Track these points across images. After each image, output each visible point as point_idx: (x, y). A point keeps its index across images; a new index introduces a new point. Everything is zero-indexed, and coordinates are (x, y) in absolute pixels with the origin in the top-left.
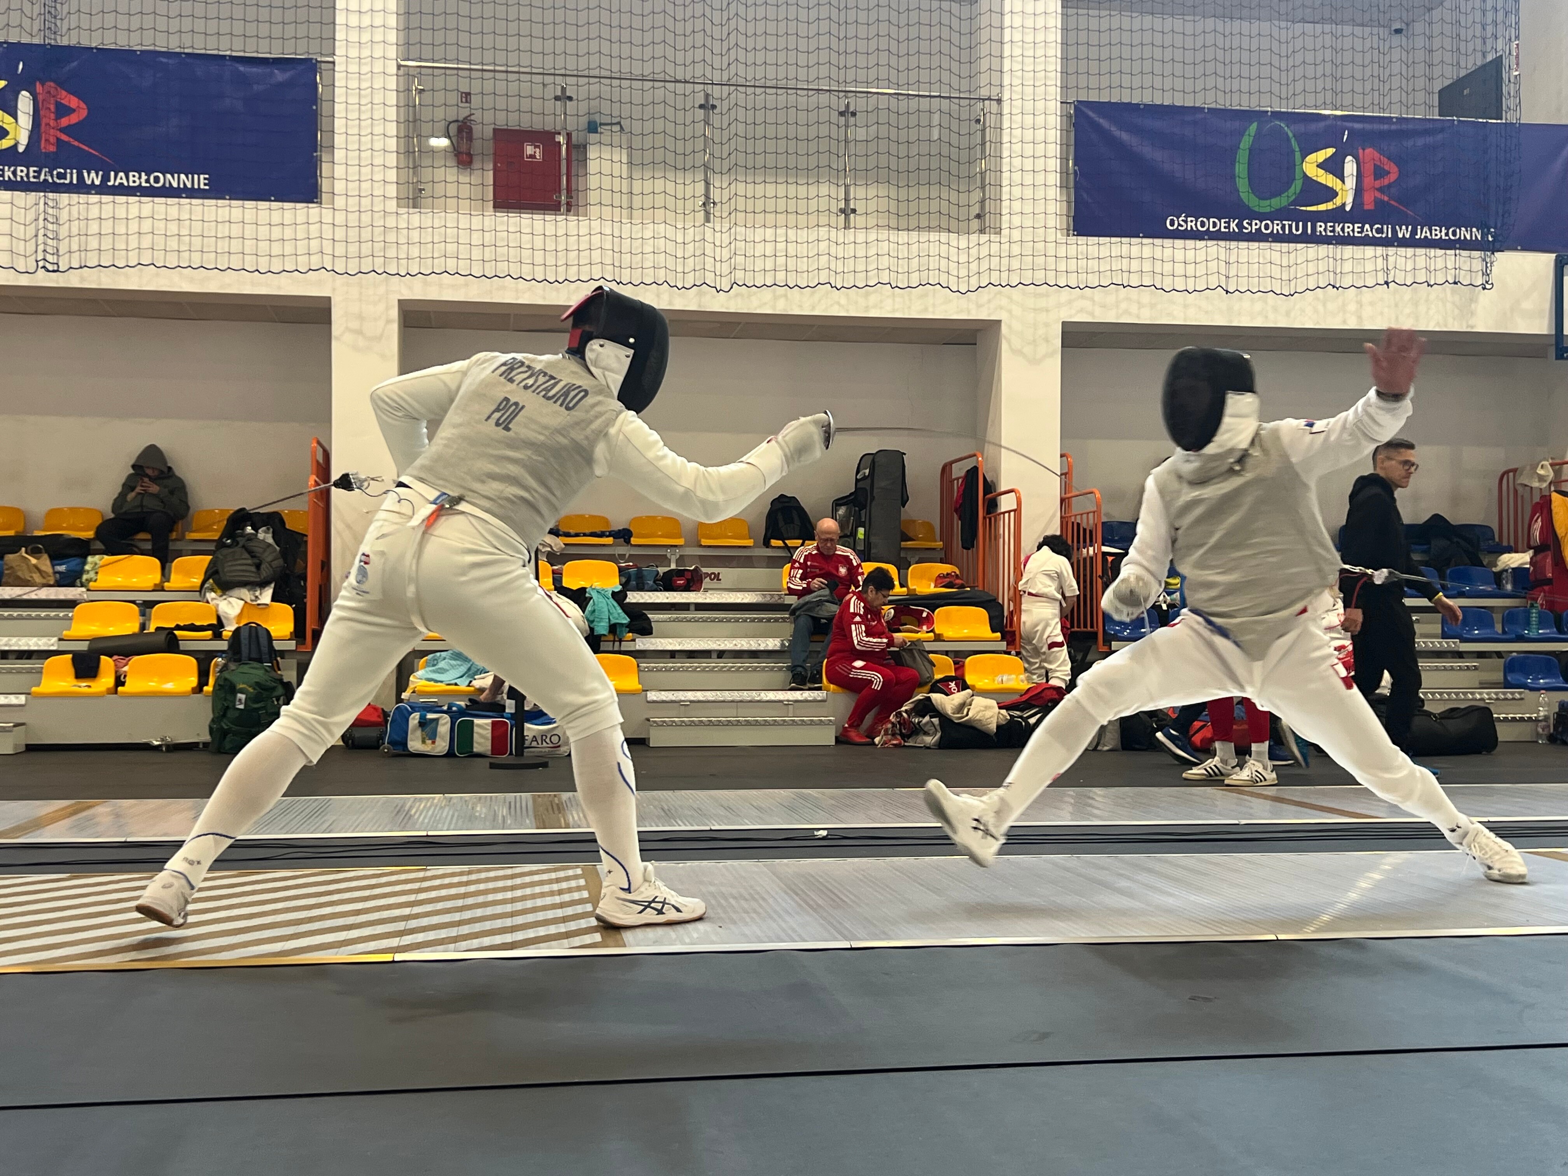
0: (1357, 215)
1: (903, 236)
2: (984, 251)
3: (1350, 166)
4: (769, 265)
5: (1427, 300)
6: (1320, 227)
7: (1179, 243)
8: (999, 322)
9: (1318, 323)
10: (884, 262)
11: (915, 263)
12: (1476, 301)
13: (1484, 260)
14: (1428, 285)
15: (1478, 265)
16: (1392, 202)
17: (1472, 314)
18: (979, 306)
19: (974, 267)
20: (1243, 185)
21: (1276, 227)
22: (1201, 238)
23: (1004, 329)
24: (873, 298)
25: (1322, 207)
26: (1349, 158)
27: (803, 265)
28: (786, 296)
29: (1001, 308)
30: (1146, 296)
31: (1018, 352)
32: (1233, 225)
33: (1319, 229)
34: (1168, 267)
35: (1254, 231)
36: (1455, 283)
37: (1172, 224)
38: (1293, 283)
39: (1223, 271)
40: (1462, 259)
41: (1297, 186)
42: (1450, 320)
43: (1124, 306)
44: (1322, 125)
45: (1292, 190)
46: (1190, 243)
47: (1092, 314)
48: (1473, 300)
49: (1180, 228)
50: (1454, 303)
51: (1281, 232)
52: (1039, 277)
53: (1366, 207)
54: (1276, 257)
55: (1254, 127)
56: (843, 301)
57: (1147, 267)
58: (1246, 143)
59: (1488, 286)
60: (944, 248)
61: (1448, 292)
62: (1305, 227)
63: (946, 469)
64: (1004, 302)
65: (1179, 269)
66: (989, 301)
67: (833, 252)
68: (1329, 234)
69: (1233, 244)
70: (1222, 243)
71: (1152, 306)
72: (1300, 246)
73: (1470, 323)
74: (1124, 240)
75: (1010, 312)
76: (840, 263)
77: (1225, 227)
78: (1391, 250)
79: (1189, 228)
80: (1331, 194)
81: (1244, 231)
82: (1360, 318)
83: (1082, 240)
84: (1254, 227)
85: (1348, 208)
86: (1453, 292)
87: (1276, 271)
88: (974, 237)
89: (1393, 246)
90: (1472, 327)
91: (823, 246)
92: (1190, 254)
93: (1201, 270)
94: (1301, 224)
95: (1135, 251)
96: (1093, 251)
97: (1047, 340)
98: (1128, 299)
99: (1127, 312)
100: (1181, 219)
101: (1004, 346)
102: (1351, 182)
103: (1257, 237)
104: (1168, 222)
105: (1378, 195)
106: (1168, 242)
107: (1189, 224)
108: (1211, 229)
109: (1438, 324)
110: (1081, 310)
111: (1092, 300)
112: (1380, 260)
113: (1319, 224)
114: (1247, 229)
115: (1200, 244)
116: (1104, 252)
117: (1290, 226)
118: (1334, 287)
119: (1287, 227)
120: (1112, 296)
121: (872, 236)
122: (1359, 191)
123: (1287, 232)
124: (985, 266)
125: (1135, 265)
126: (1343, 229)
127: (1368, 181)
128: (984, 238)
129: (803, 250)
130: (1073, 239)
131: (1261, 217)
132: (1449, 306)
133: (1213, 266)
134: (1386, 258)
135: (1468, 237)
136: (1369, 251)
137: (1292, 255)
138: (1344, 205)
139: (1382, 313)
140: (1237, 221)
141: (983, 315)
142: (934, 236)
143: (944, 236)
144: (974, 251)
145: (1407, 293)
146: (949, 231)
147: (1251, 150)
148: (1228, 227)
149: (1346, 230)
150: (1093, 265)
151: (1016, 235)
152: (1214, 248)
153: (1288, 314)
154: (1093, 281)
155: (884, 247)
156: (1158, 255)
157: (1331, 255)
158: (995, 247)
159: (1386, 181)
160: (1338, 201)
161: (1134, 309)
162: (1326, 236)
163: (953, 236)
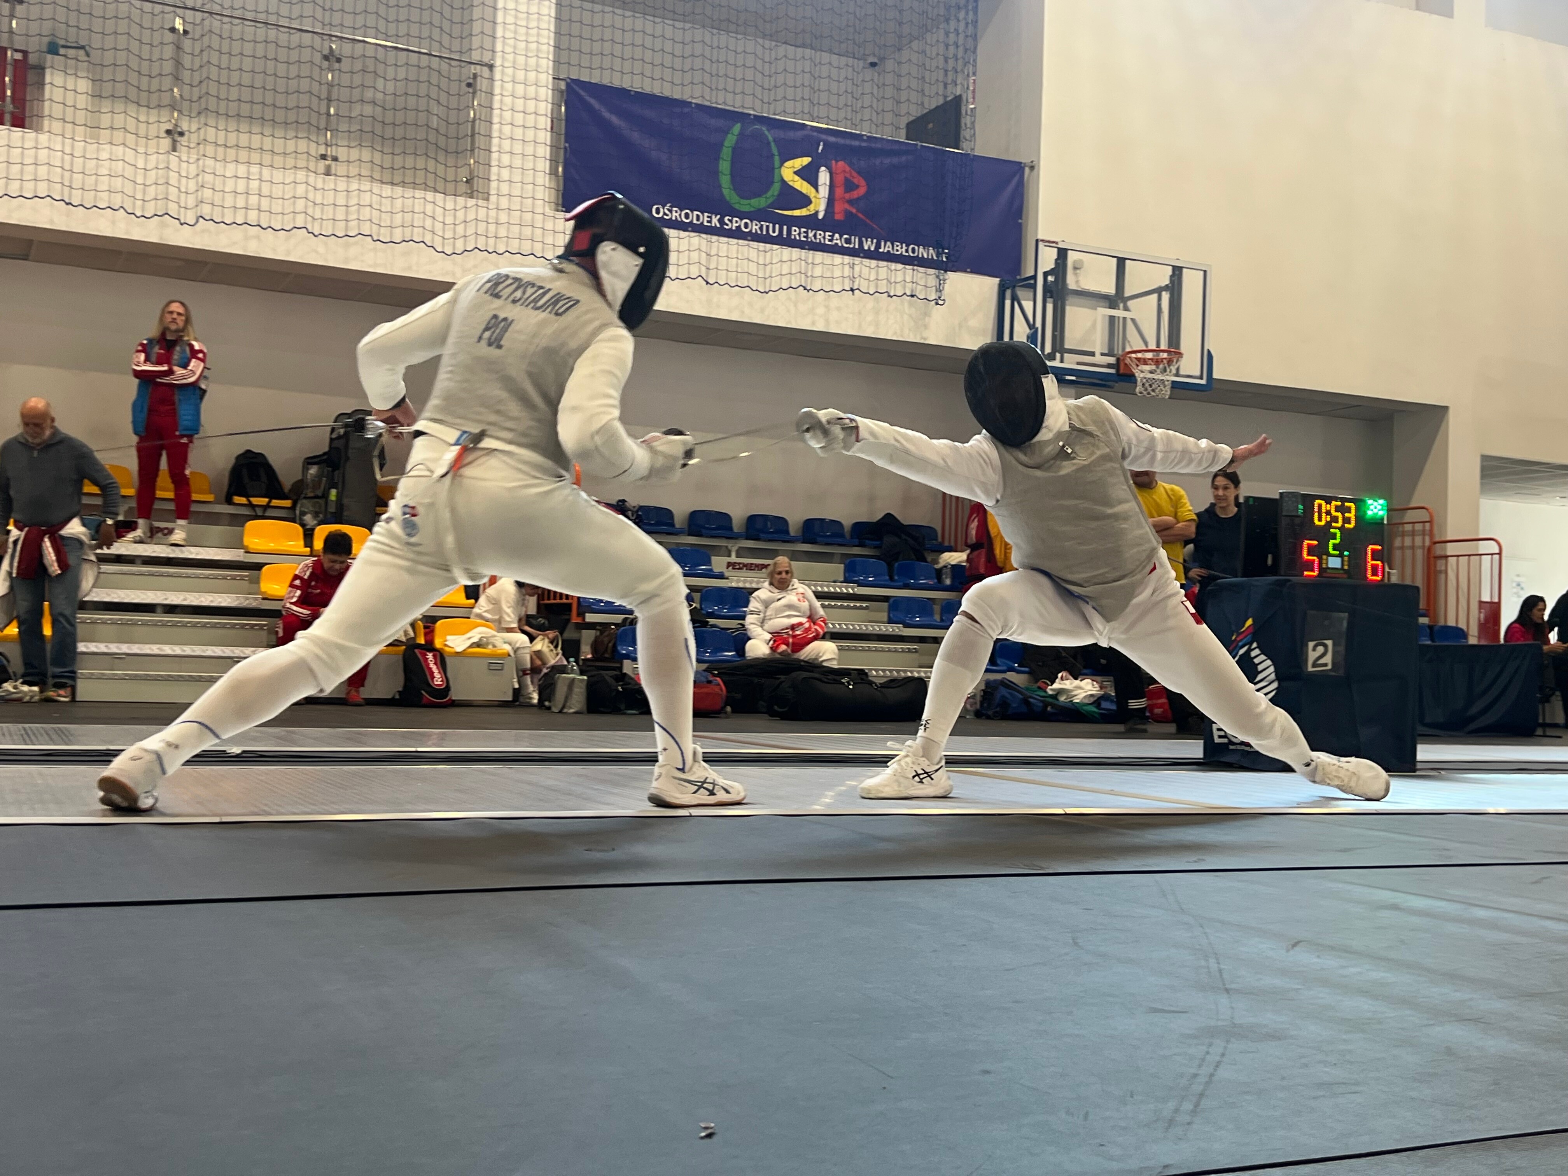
0: (827, 224)
1: (387, 190)
2: (471, 216)
3: (824, 176)
4: (241, 203)
5: (887, 311)
6: (795, 231)
9: (790, 322)
10: (366, 213)
11: (398, 218)
12: (930, 316)
13: (938, 277)
14: (889, 296)
15: (932, 281)
16: (860, 215)
17: (926, 327)
19: (460, 229)
20: (725, 181)
21: (755, 227)
22: (685, 230)
24: (353, 251)
25: (797, 213)
26: (823, 169)
27: (277, 207)
28: (258, 237)
32: (715, 221)
33: (793, 233)
35: (734, 228)
36: (912, 296)
38: (768, 281)
39: (704, 262)
40: (920, 275)
41: (776, 189)
42: (906, 331)
44: (800, 134)
45: (769, 194)
48: (927, 314)
49: (665, 217)
50: (910, 316)
51: (759, 232)
52: (526, 247)
53: (838, 217)
54: (753, 254)
55: (737, 128)
56: (321, 250)
58: (730, 141)
59: (941, 302)
60: (430, 206)
61: (906, 305)
62: (781, 230)
67: (311, 196)
68: (803, 239)
69: (714, 238)
70: (704, 236)
72: (775, 247)
73: (924, 335)
76: (318, 209)
77: (708, 222)
78: (857, 260)
79: (674, 218)
80: (805, 201)
81: (726, 227)
82: (827, 321)
84: (735, 225)
85: (821, 216)
86: (911, 304)
87: (753, 269)
88: (461, 200)
89: (858, 256)
90: (925, 339)
91: (301, 190)
93: (684, 259)
94: (777, 226)
100: (666, 208)
102: (824, 191)
103: (737, 234)
104: (655, 207)
105: (847, 206)
107: (674, 214)
108: (695, 222)
109: (895, 333)
112: (847, 267)
113: (794, 228)
114: (727, 225)
115: (683, 234)
117: (768, 227)
118: (805, 289)
119: (765, 228)
121: (354, 186)
122: (831, 201)
123: (764, 233)
124: (471, 231)
126: (815, 236)
127: (839, 191)
128: (471, 202)
129: (277, 191)
131: (741, 216)
132: (906, 317)
133: (695, 256)
134: (852, 266)
135: (925, 256)
136: (838, 259)
137: (768, 254)
139: (847, 319)
140: (718, 217)
142: (419, 194)
143: (430, 196)
144: (460, 214)
145: (870, 302)
146: (436, 191)
147: (734, 149)
148: (710, 222)
149: (818, 237)
151: (504, 203)
152: (696, 239)
153: (762, 310)
155: (366, 198)
157: (803, 259)
158: (482, 212)
159: (855, 194)
160: (811, 209)
162: (800, 240)
163: (440, 196)
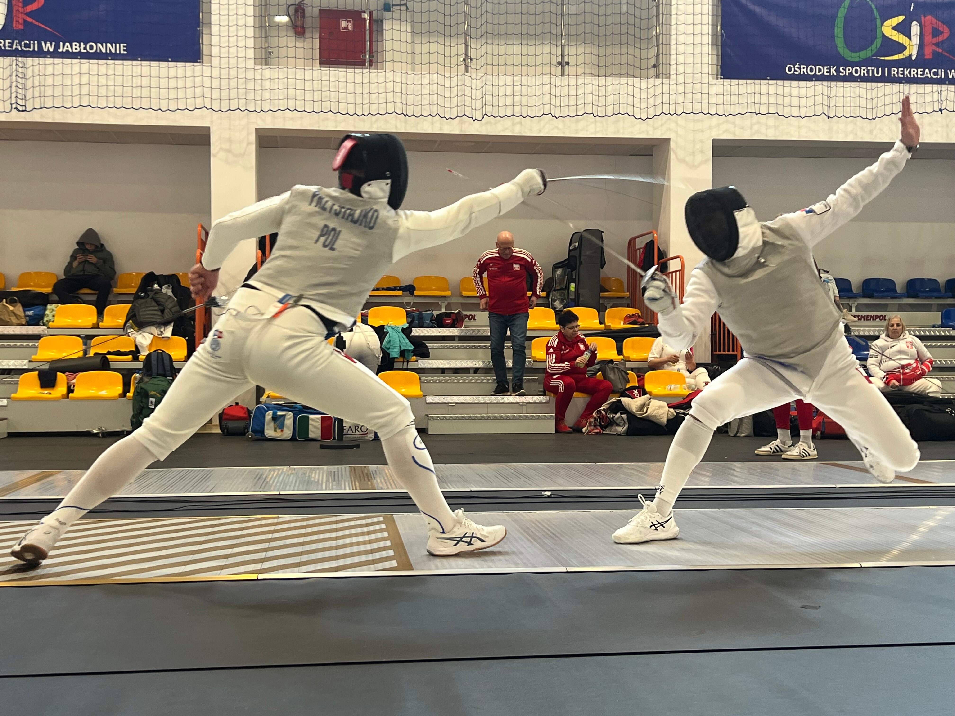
0: (920, 62)
1: (602, 81)
2: (659, 91)
3: (915, 28)
4: (509, 101)
6: (894, 71)
7: (795, 83)
8: (669, 140)
10: (589, 98)
11: (610, 99)
16: (946, 54)
18: (655, 129)
19: (651, 101)
20: (840, 42)
21: (863, 71)
22: (811, 80)
23: (672, 144)
24: (581, 125)
25: (896, 57)
26: (915, 23)
27: (532, 102)
28: (521, 123)
29: (670, 129)
30: (771, 121)
31: (682, 161)
32: (833, 71)
33: (893, 73)
34: (787, 100)
35: (847, 74)
37: (790, 70)
38: (875, 111)
39: (825, 103)
41: (878, 43)
43: (756, 127)
45: (874, 46)
46: (803, 83)
47: (734, 133)
49: (795, 73)
51: (866, 75)
52: (697, 108)
53: (926, 57)
54: (863, 92)
55: (847, 2)
56: (561, 126)
57: (772, 100)
60: (630, 88)
62: (883, 72)
63: (632, 242)
64: (673, 125)
65: (795, 101)
66: (662, 125)
67: (553, 92)
68: (900, 76)
69: (833, 84)
70: (825, 83)
71: (776, 127)
72: (880, 84)
74: (757, 81)
75: (676, 132)
76: (558, 100)
77: (827, 72)
78: (944, 87)
79: (802, 73)
80: (902, 48)
81: (841, 74)
83: (727, 82)
84: (847, 72)
85: (914, 58)
87: (863, 103)
88: (651, 81)
89: (945, 84)
91: (547, 88)
92: (803, 91)
93: (810, 102)
94: (880, 69)
95: (764, 89)
96: (734, 89)
97: (702, 152)
98: (759, 123)
99: (758, 132)
100: (796, 66)
101: (672, 156)
102: (916, 40)
103: (850, 78)
104: (787, 69)
105: (935, 48)
106: (787, 83)
107: (802, 70)
108: (818, 73)
110: (726, 131)
111: (734, 123)
112: (936, 94)
113: (893, 69)
114: (843, 73)
115: (810, 84)
116: (742, 90)
117: (873, 71)
119: (871, 71)
120: (748, 120)
121: (580, 81)
122: (921, 46)
123: (871, 75)
124: (659, 101)
125: (764, 99)
126: (910, 73)
127: (928, 39)
128: (658, 81)
129: (532, 91)
130: (720, 81)
131: (853, 65)
133: (819, 99)
134: (940, 93)
136: (928, 88)
137: (874, 92)
138: (911, 56)
139: (937, 132)
140: (835, 67)
141: (658, 135)
142: (624, 80)
143: (630, 80)
144: (651, 91)
145: (954, 117)
146: (634, 77)
147: (845, 18)
148: (829, 72)
149: (912, 73)
150: (735, 99)
151: (681, 79)
152: (820, 87)
153: (871, 132)
154: (735, 110)
155: (589, 88)
156: (780, 92)
157: (901, 91)
158: (666, 88)
159: (940, 39)
160: (907, 53)
161: (763, 130)
162: (898, 77)
163: (637, 80)
